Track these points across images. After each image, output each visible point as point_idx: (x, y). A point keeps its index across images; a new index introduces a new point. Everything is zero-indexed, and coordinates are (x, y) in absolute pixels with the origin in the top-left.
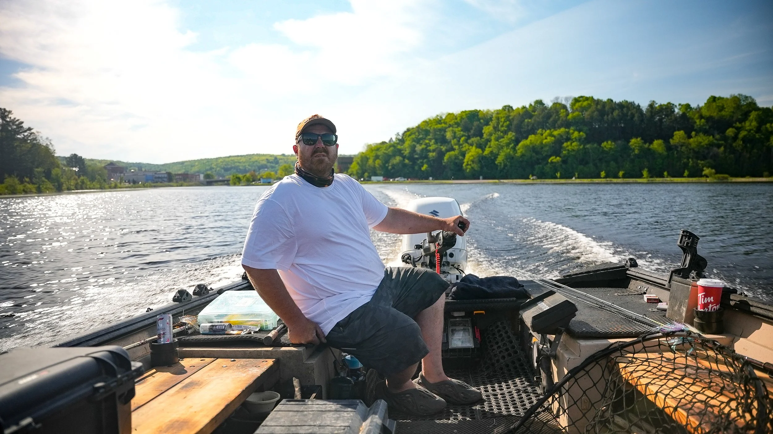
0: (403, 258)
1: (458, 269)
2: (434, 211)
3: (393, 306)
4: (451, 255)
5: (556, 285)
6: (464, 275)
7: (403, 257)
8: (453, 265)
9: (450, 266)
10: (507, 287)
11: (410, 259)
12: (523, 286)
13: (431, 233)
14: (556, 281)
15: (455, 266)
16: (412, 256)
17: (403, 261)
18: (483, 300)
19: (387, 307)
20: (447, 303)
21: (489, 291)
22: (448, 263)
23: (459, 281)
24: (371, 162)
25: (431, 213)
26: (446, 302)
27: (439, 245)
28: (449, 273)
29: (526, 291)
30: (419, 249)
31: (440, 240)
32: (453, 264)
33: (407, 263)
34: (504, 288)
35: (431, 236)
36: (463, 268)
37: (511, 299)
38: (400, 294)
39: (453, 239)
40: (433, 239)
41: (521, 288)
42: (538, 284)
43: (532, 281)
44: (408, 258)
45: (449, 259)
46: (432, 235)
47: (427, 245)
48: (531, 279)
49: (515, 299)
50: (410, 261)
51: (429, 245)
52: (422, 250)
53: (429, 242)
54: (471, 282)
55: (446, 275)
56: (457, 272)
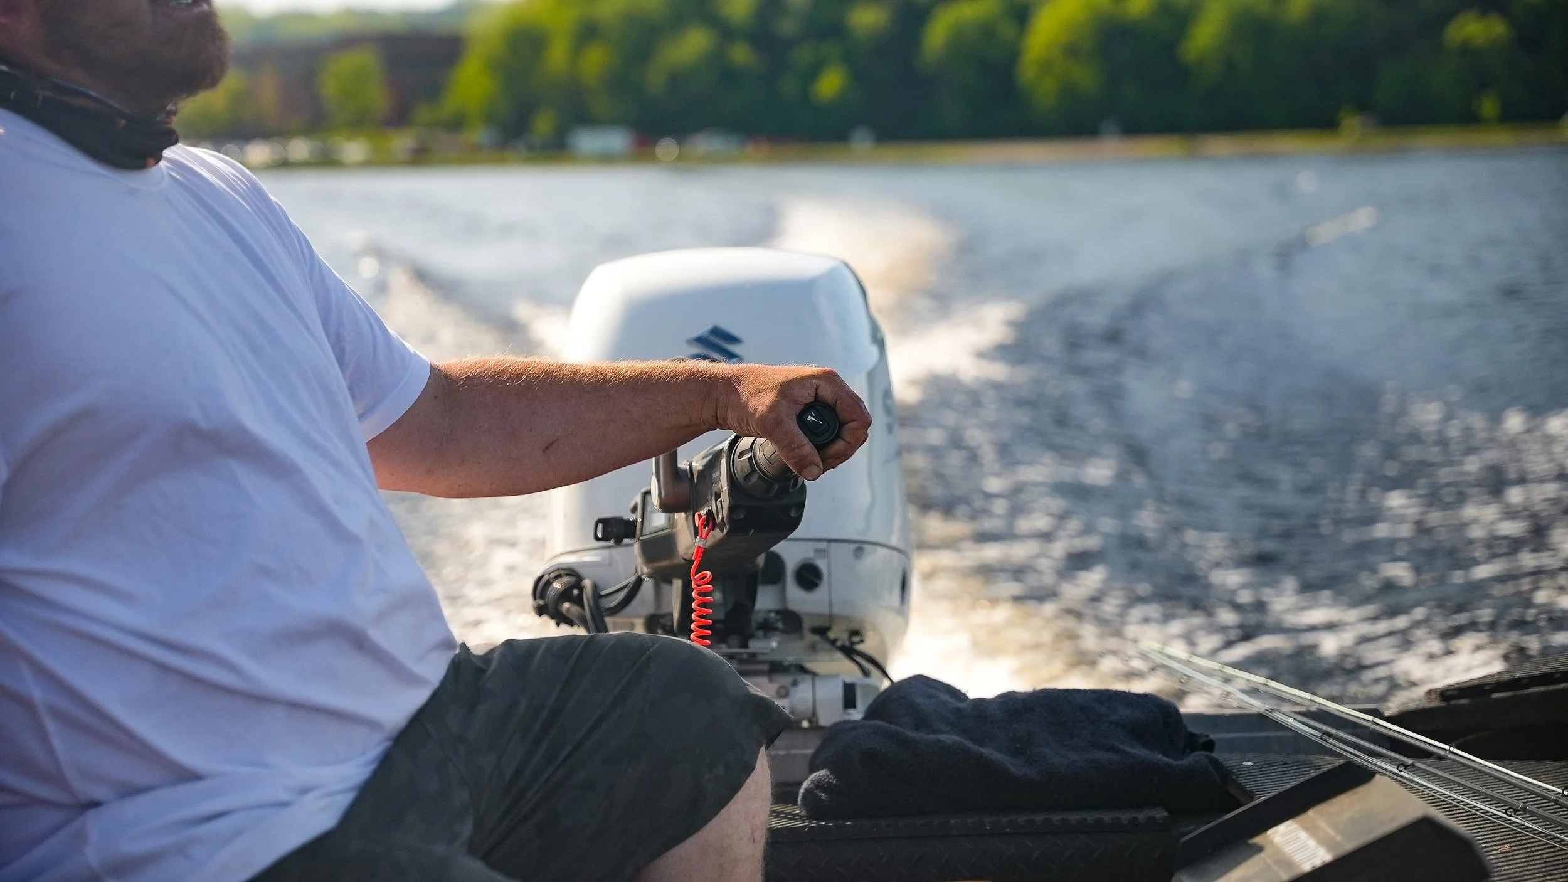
0: (542, 596)
1: (849, 652)
2: (716, 332)
3: (472, 849)
4: (809, 576)
5: (1397, 745)
6: (886, 684)
7: (541, 588)
8: (821, 631)
9: (811, 638)
10: (1117, 751)
11: (578, 601)
12: (1209, 745)
13: (673, 458)
14: (1402, 719)
15: (832, 635)
16: (587, 583)
17: (540, 611)
18: (988, 820)
19: (440, 849)
20: (777, 840)
21: (1016, 767)
22: (791, 621)
23: (857, 715)
24: (557, 56)
25: (701, 340)
26: (773, 833)
27: (710, 518)
28: (803, 670)
29: (1226, 775)
30: (618, 542)
31: (718, 496)
32: (818, 623)
33: (561, 619)
34: (1101, 755)
35: (674, 475)
36: (883, 647)
37: (1142, 816)
38: (518, 773)
39: (783, 491)
40: (685, 487)
41: (1199, 756)
42: (1297, 736)
43: (1261, 720)
44: (565, 595)
45: (797, 598)
46: (683, 464)
47: (658, 520)
48: (1257, 705)
49: (1160, 814)
50: (575, 609)
51: (672, 524)
52: (636, 548)
53: (668, 507)
54: (921, 722)
55: (785, 680)
56: (847, 670)
